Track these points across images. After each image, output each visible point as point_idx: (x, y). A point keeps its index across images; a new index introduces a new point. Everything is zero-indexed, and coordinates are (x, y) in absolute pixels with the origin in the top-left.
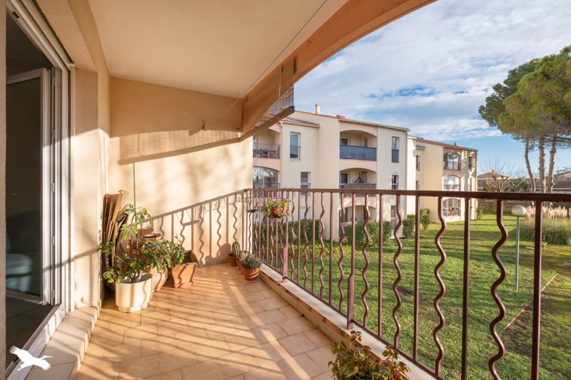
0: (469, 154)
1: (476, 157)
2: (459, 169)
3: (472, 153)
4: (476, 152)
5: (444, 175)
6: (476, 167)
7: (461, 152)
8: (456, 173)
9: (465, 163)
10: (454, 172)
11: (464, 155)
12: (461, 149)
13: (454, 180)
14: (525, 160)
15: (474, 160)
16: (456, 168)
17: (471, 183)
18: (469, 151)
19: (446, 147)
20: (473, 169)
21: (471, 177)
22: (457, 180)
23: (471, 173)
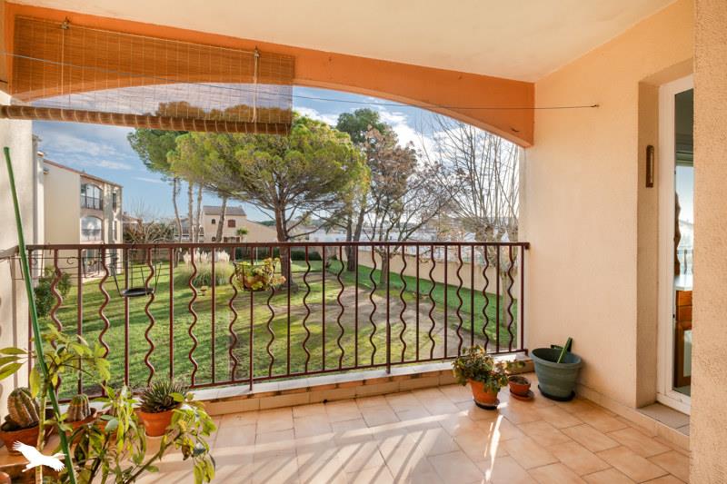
0: (112, 190)
1: (121, 194)
2: (101, 208)
3: (116, 188)
4: (120, 187)
5: (82, 215)
6: (121, 207)
7: (103, 186)
8: (97, 213)
9: (108, 200)
10: (95, 212)
11: (107, 191)
12: (103, 182)
13: (95, 223)
14: (173, 204)
15: (118, 198)
16: (97, 206)
17: (116, 228)
18: (113, 186)
19: (84, 177)
20: (118, 210)
21: (116, 219)
22: (99, 223)
23: (115, 214)
